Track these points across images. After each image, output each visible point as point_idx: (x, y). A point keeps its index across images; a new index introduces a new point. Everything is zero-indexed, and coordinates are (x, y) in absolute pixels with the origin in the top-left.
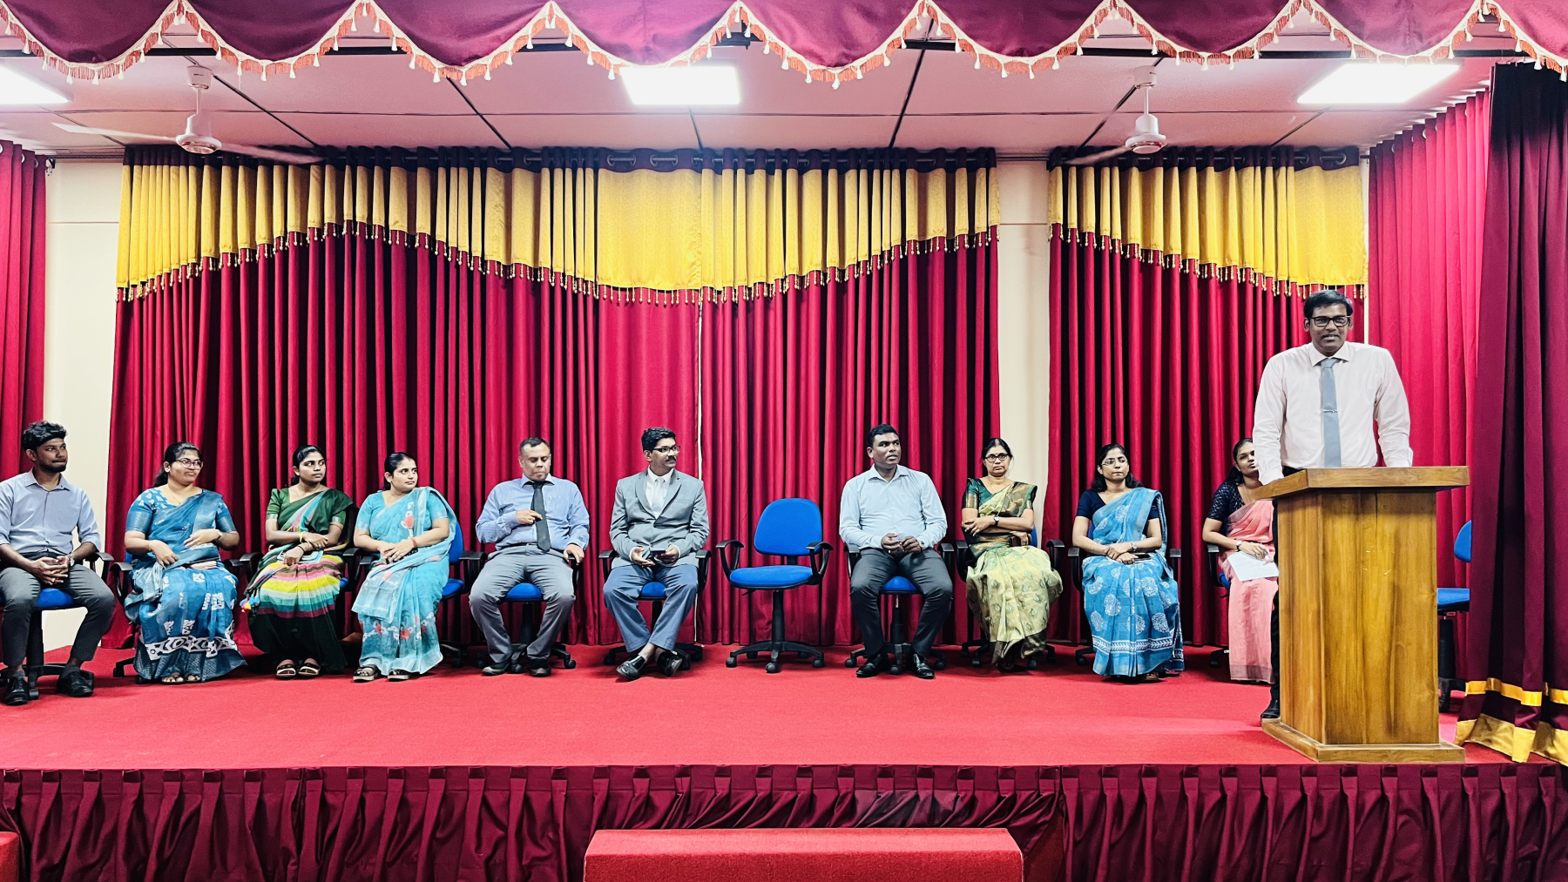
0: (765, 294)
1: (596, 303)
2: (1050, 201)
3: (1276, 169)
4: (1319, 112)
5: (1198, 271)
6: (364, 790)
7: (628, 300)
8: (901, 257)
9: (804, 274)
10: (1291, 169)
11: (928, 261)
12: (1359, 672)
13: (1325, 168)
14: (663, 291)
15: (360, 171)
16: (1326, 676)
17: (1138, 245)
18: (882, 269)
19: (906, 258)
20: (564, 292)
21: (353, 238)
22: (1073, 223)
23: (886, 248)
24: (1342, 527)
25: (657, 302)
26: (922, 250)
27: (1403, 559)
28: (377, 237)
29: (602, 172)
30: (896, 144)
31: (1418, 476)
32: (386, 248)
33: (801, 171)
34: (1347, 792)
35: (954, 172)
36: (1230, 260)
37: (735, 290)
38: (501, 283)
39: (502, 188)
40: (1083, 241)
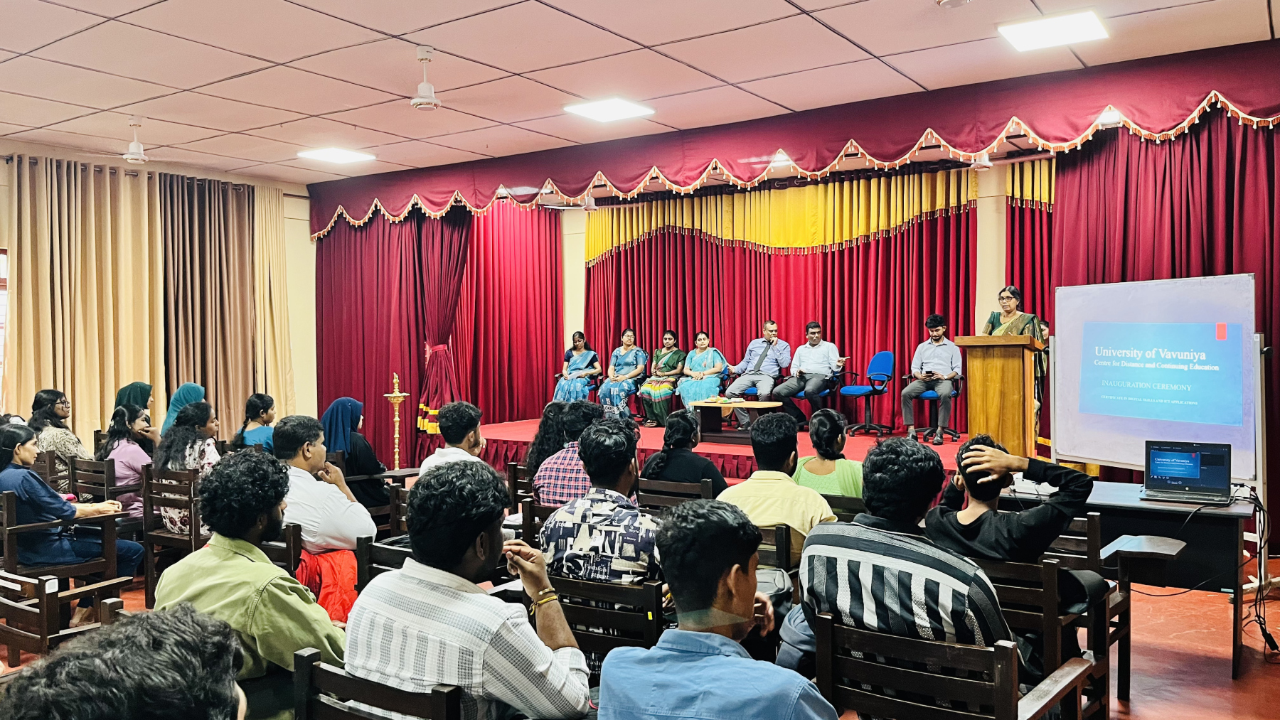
0: (850, 246)
2: (1005, 183)
7: (784, 254)
8: (919, 221)
9: (868, 234)
11: (934, 222)
15: (672, 204)
19: (922, 222)
20: (756, 252)
21: (669, 233)
22: (1017, 195)
23: (911, 218)
26: (931, 217)
28: (678, 232)
29: (773, 191)
32: (682, 237)
33: (868, 178)
35: (949, 172)
37: (834, 246)
38: (731, 249)
39: (729, 203)
40: (1022, 204)
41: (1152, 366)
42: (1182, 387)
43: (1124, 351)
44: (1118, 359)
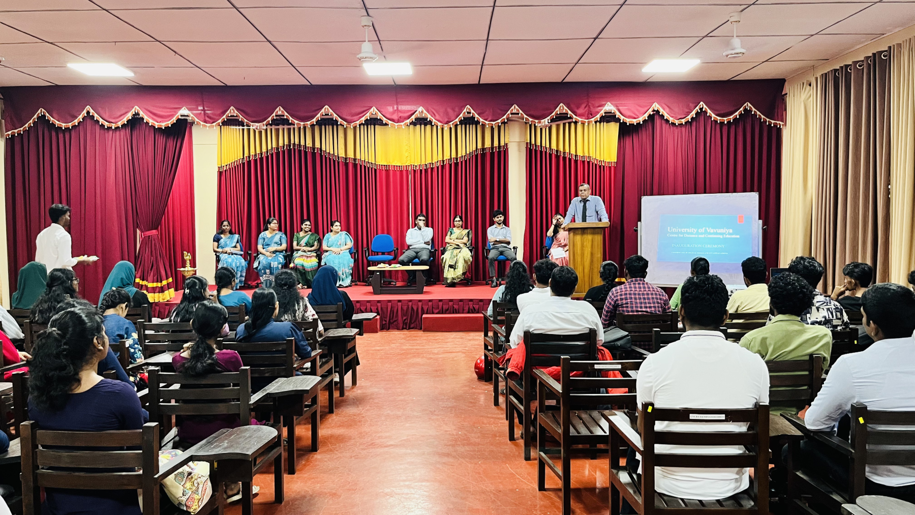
0: (431, 167)
2: (525, 135)
5: (574, 158)
7: (386, 169)
9: (444, 160)
11: (485, 155)
14: (398, 166)
17: (554, 149)
18: (470, 158)
19: (478, 154)
20: (365, 167)
21: (294, 149)
22: (533, 142)
23: (471, 151)
24: (578, 238)
25: (396, 169)
26: (483, 151)
27: (594, 245)
28: (302, 149)
32: (305, 152)
37: (421, 166)
38: (344, 164)
40: (536, 148)
41: (703, 236)
42: (720, 246)
43: (686, 229)
44: (681, 233)
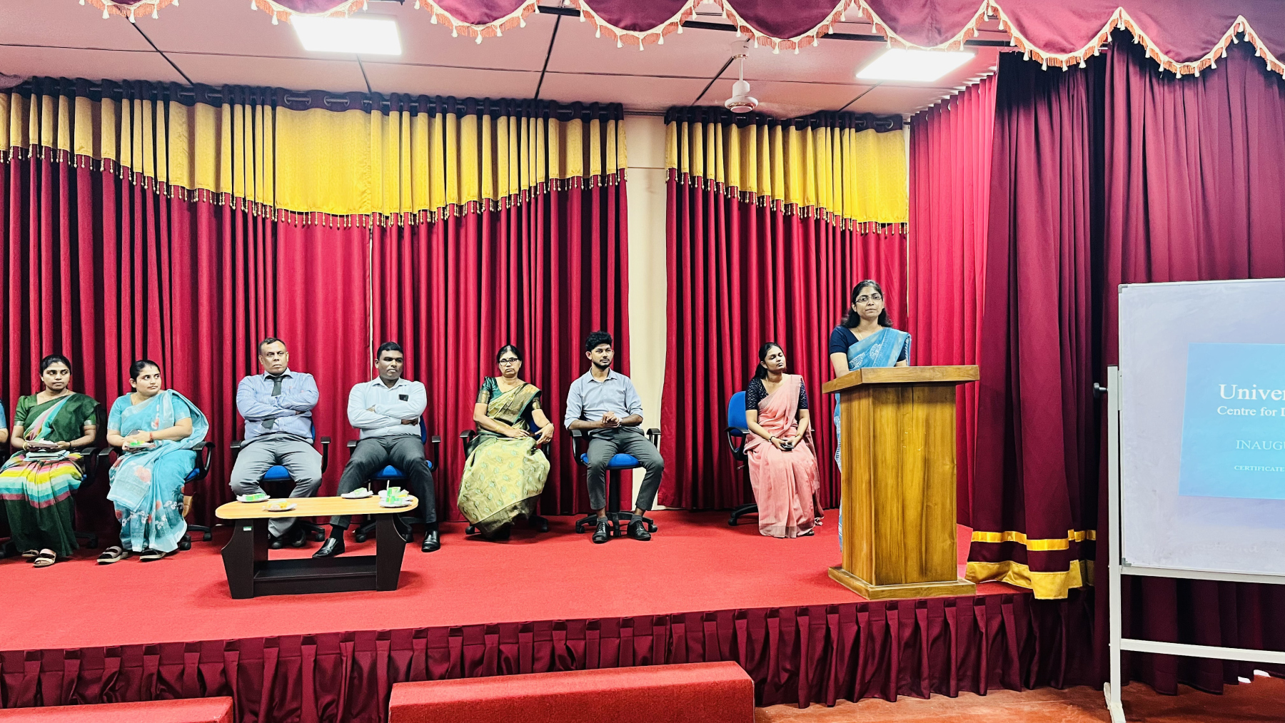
0: (429, 220)
1: (275, 225)
2: (666, 150)
3: (842, 130)
4: (872, 87)
5: (783, 209)
6: (42, 671)
7: (304, 223)
8: (545, 192)
9: (463, 203)
10: (853, 130)
11: (567, 195)
12: (900, 528)
13: (878, 131)
14: (337, 216)
15: (46, 100)
16: (875, 531)
17: (737, 188)
18: (530, 200)
19: (549, 193)
20: (245, 215)
21: (38, 162)
22: (685, 168)
23: (533, 184)
24: (887, 414)
25: (331, 225)
26: (562, 186)
27: (932, 437)
28: (61, 160)
29: (279, 109)
30: (540, 97)
31: (943, 373)
32: (72, 172)
33: (459, 116)
34: (890, 623)
35: (589, 123)
36: (808, 201)
37: (401, 216)
38: (185, 205)
39: (184, 119)
40: (693, 183)
44: (1274, 404)
